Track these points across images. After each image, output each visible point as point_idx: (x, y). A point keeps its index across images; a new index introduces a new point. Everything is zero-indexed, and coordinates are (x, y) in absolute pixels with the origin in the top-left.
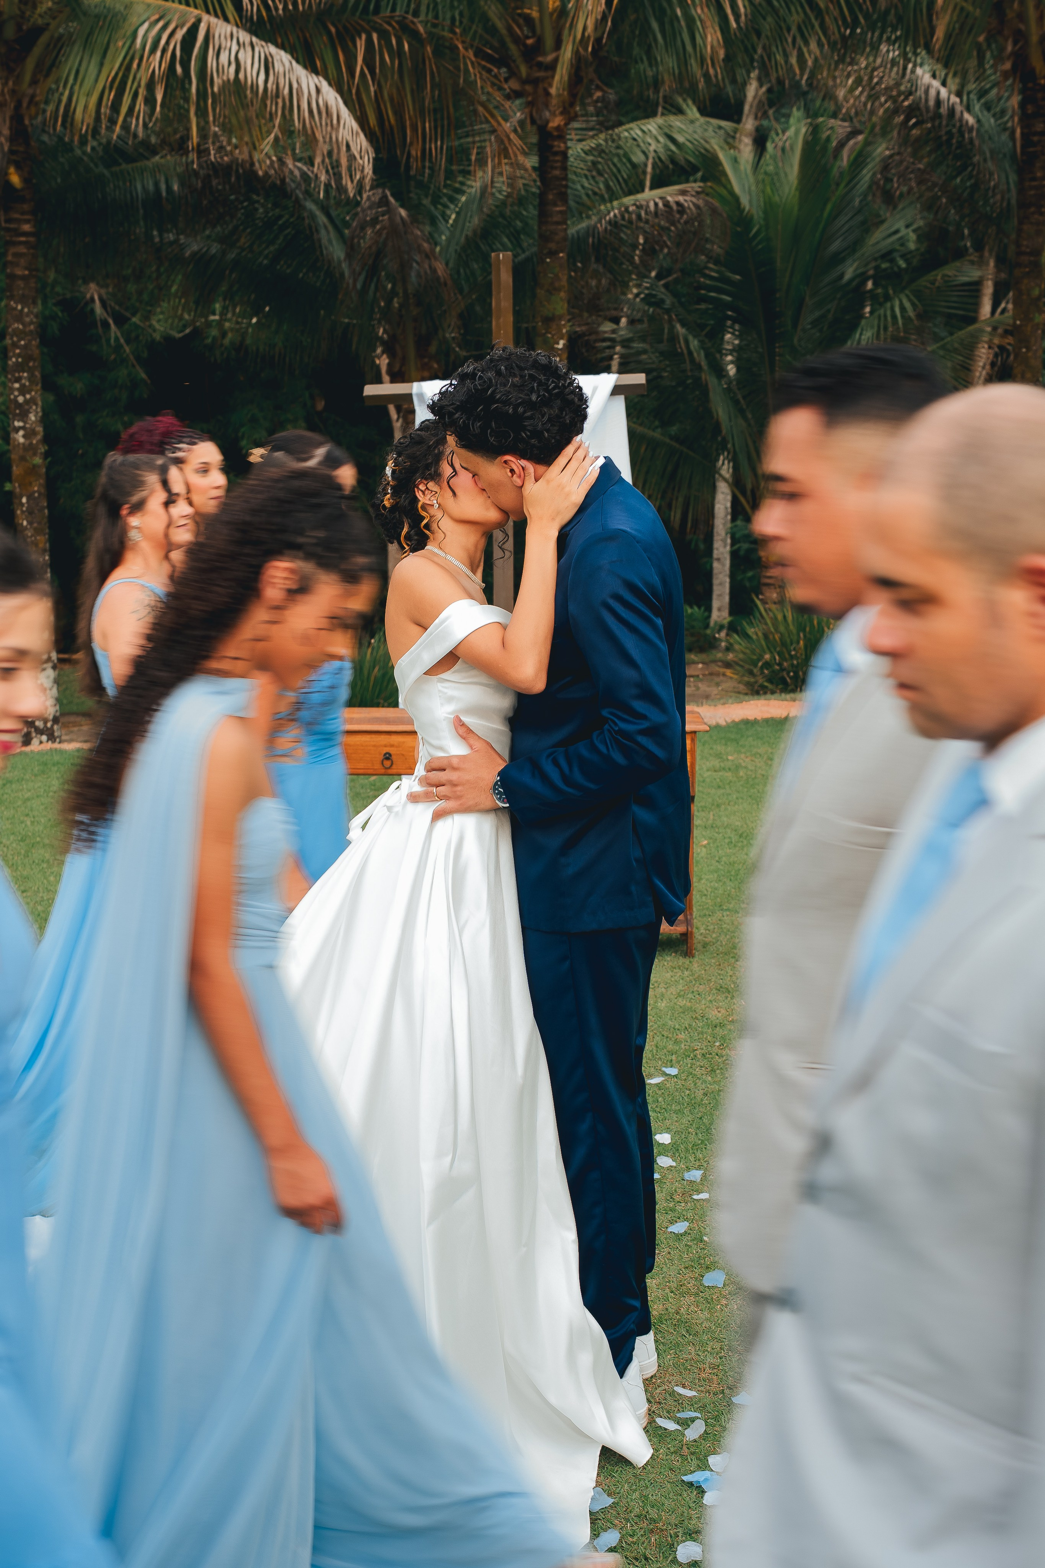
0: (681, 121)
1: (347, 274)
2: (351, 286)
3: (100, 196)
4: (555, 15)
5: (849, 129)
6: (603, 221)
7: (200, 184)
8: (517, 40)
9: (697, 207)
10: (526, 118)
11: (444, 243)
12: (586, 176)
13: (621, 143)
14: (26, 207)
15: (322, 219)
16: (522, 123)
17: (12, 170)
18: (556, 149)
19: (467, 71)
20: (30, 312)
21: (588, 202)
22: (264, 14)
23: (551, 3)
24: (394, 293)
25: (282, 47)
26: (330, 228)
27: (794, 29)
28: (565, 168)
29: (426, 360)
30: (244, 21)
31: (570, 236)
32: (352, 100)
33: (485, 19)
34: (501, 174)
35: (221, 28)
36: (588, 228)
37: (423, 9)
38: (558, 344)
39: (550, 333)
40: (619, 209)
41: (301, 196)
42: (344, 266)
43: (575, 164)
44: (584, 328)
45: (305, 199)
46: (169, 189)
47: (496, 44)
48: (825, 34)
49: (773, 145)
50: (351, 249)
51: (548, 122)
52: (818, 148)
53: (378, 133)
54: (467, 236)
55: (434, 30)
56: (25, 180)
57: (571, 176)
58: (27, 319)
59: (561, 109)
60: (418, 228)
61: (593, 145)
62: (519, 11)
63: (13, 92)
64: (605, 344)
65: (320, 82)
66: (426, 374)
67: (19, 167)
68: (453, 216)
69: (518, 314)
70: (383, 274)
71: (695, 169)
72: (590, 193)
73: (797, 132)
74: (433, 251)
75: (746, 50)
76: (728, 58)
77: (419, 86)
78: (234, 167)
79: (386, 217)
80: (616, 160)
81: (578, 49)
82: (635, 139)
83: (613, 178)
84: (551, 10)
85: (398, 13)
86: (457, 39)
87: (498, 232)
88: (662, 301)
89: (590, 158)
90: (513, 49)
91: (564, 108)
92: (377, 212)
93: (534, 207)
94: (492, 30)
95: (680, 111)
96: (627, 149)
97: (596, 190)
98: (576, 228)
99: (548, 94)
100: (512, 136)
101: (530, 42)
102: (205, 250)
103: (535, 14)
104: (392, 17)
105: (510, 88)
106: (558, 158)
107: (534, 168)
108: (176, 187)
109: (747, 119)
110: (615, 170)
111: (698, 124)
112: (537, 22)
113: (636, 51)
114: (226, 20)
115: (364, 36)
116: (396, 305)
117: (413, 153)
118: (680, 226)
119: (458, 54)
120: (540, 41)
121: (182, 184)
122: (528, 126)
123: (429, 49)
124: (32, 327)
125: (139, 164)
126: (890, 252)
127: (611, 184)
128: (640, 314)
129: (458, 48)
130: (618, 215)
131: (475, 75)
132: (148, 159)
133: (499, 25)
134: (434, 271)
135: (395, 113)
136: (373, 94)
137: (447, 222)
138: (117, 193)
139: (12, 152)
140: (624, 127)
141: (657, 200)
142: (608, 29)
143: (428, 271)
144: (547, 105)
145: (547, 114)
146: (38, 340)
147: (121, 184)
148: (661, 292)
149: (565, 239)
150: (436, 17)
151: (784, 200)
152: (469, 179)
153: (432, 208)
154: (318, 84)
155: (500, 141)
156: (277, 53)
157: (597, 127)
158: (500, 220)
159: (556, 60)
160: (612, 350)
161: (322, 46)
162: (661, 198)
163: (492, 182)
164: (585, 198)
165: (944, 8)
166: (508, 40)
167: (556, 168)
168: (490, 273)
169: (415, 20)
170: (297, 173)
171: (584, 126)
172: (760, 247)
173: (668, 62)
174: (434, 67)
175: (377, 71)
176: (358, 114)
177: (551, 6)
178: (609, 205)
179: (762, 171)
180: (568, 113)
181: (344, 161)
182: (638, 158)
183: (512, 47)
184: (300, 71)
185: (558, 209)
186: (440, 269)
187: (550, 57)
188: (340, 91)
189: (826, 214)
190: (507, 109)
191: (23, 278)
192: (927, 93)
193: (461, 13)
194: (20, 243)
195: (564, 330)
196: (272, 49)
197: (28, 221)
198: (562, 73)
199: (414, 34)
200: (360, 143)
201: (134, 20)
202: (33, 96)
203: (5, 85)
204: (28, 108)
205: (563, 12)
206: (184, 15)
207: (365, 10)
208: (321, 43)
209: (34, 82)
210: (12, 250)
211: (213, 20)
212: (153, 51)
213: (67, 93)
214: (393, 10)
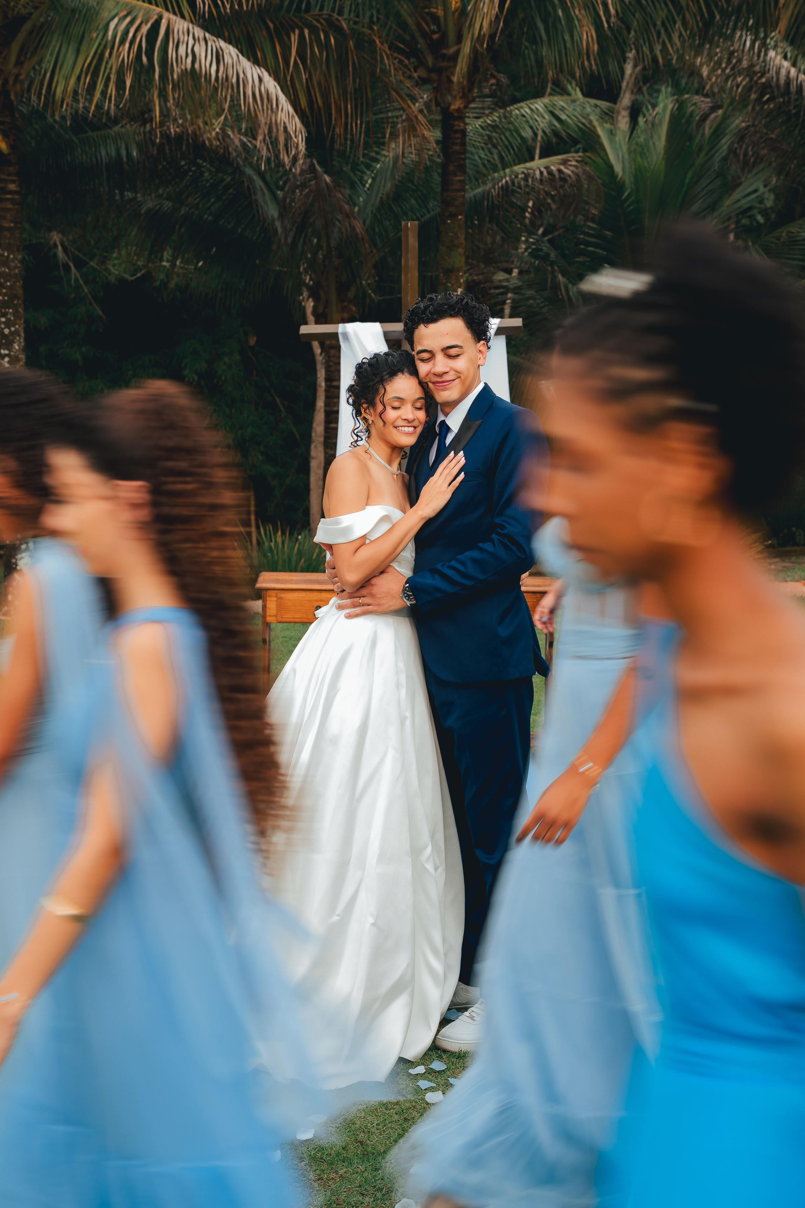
0: (563, 101)
1: (280, 230)
2: (283, 240)
3: (69, 159)
4: (457, 14)
5: (710, 105)
6: (497, 187)
7: (155, 152)
8: (425, 35)
9: (577, 175)
10: (431, 100)
11: (361, 204)
12: (483, 149)
13: (512, 119)
14: (11, 169)
15: (259, 182)
16: (427, 105)
17: (1, 138)
18: (456, 128)
19: (382, 62)
20: (15, 258)
21: (484, 171)
22: (215, 12)
23: (454, 3)
24: (319, 246)
25: (230, 42)
26: (266, 191)
27: (659, 23)
28: (464, 144)
29: (346, 304)
30: (197, 18)
31: (468, 199)
32: (287, 85)
33: (398, 15)
34: (410, 145)
35: (179, 24)
36: (484, 192)
37: (346, 10)
39: (450, 283)
40: (510, 176)
41: (241, 163)
42: (278, 224)
43: (474, 138)
44: (481, 277)
45: (245, 166)
46: (129, 154)
47: (407, 38)
48: (685, 28)
49: (645, 119)
50: (284, 208)
51: (450, 105)
52: (683, 121)
53: (308, 114)
54: (381, 198)
55: (355, 27)
56: (11, 147)
57: (469, 148)
58: (13, 264)
59: (461, 94)
60: (340, 192)
61: (489, 122)
62: (427, 10)
64: (497, 291)
65: (262, 72)
66: (346, 315)
67: (5, 136)
68: (370, 181)
69: (422, 265)
70: (310, 230)
71: (575, 142)
72: (486, 162)
73: (664, 109)
74: (352, 212)
76: (601, 52)
77: (343, 76)
78: (185, 138)
79: (313, 182)
80: (507, 134)
81: (475, 47)
82: (523, 116)
83: (506, 150)
84: (453, 9)
85: (325, 12)
86: (375, 35)
87: (408, 195)
88: (547, 255)
89: (487, 133)
90: (422, 44)
91: (464, 93)
92: (305, 179)
93: (438, 174)
94: (403, 25)
95: (564, 92)
96: (517, 125)
97: (491, 159)
98: (473, 192)
99: (450, 81)
100: (420, 117)
101: (435, 36)
102: (158, 207)
103: (440, 13)
104: (320, 15)
105: (419, 77)
106: (458, 135)
107: (438, 142)
108: (135, 154)
109: (624, 94)
110: (507, 143)
111: (578, 103)
112: (442, 19)
114: (183, 17)
115: (297, 32)
116: (321, 257)
117: (337, 130)
118: (561, 191)
119: (376, 48)
120: (444, 36)
121: (140, 150)
122: (433, 108)
123: (351, 43)
124: (17, 271)
125: (102, 132)
126: (750, 209)
127: (504, 155)
128: (527, 266)
129: (375, 42)
130: (509, 182)
131: (390, 66)
132: (110, 128)
133: (410, 21)
134: (353, 228)
135: (322, 96)
136: (304, 81)
137: (364, 186)
138: (84, 157)
140: (515, 106)
141: (542, 169)
142: (500, 29)
143: (349, 229)
144: (449, 91)
145: (450, 98)
146: (21, 282)
147: (87, 148)
148: (545, 247)
149: (464, 203)
150: (358, 16)
151: (652, 167)
152: (383, 150)
153: (352, 174)
154: (261, 74)
155: (409, 120)
156: (227, 47)
157: (493, 106)
158: (410, 185)
159: (458, 52)
160: (504, 296)
161: (262, 40)
162: (547, 168)
163: (403, 153)
164: (481, 166)
165: (787, 5)
166: (417, 34)
167: (456, 144)
168: (400, 230)
169: (340, 18)
170: (238, 144)
171: (481, 106)
172: (631, 208)
173: (550, 56)
174: (355, 57)
175: (309, 61)
176: (292, 97)
177: (453, 6)
178: (502, 172)
179: (634, 142)
180: (467, 97)
181: (282, 139)
182: (527, 133)
183: (421, 40)
184: (246, 63)
185: (457, 178)
186: (359, 227)
187: (452, 50)
188: (277, 79)
189: (687, 180)
190: (415, 94)
191: (9, 229)
192: (778, 73)
193: (378, 12)
194: (7, 199)
195: (462, 281)
196: (223, 44)
197: (13, 182)
198: (462, 66)
199: (338, 30)
200: (295, 125)
201: (106, 15)
202: (18, 76)
204: (13, 85)
205: (463, 12)
206: (148, 12)
207: (298, 9)
208: (261, 37)
209: (19, 63)
210: (1, 206)
211: (172, 17)
212: (122, 42)
213: (48, 75)
214: (321, 9)
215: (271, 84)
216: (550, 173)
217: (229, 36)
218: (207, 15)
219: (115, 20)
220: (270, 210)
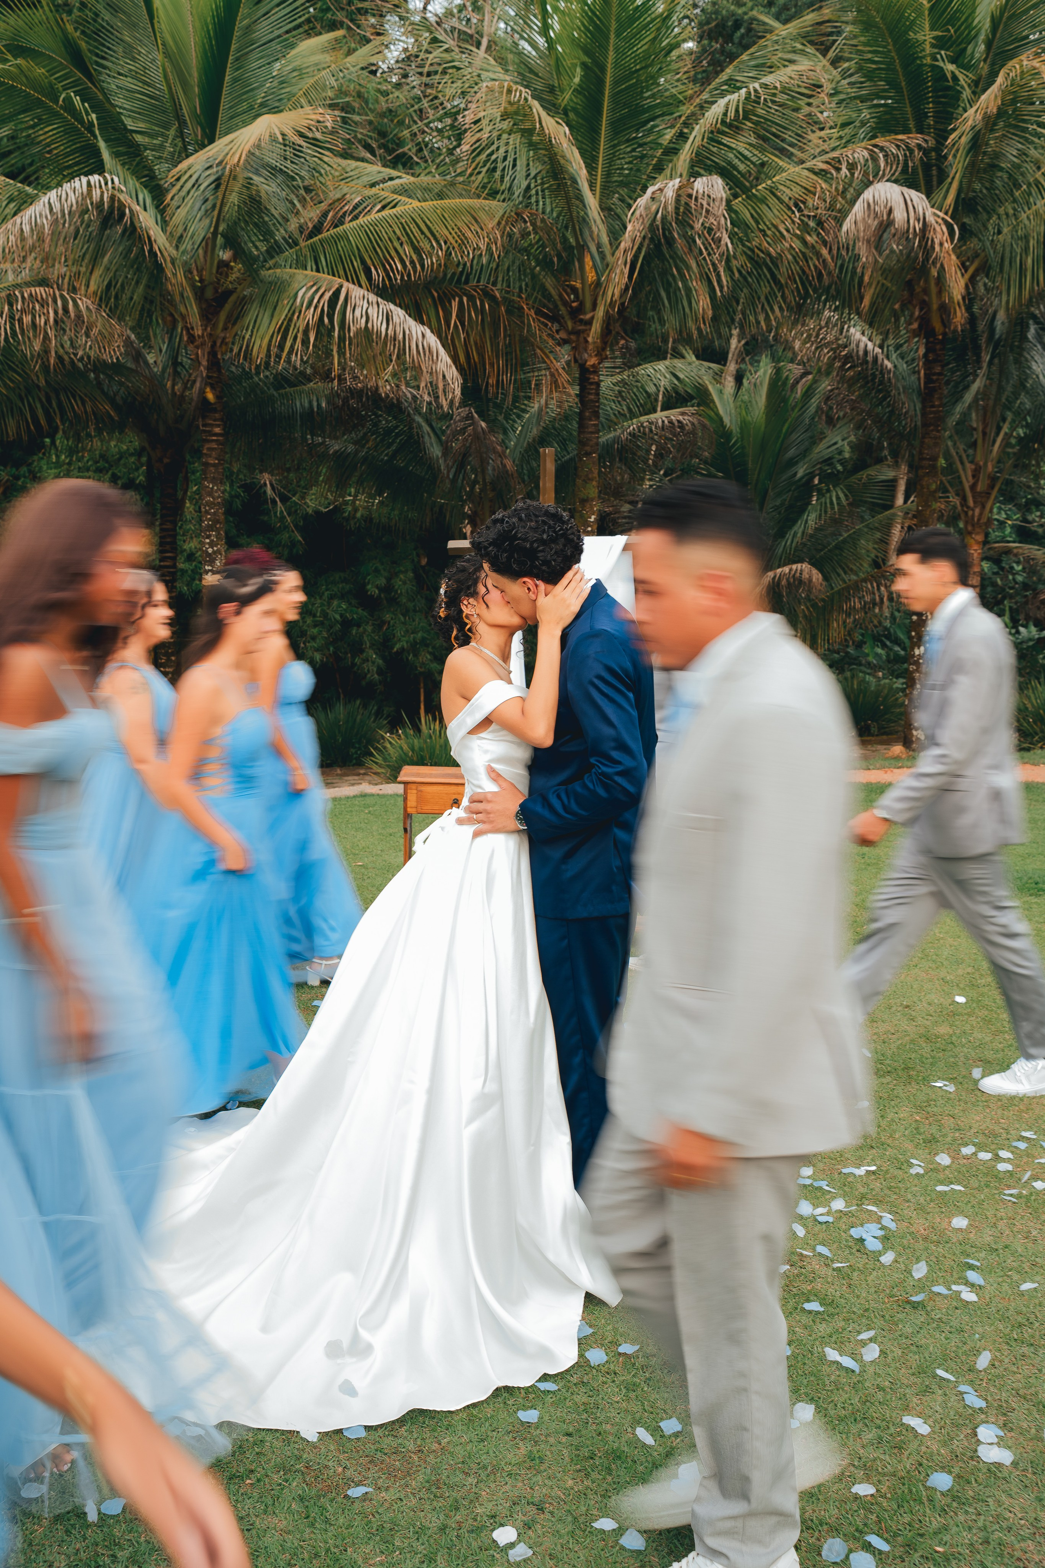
0: (681, 363)
1: (443, 467)
2: (446, 476)
3: (271, 410)
4: (592, 286)
5: (802, 371)
6: (626, 433)
7: (341, 403)
9: (693, 424)
10: (571, 359)
11: (512, 447)
12: (614, 401)
13: (639, 378)
14: (217, 415)
15: (425, 427)
16: (568, 362)
17: (208, 390)
18: (592, 381)
19: (529, 325)
20: (218, 489)
21: (615, 420)
22: (387, 283)
23: (589, 277)
24: (476, 481)
25: (399, 306)
26: (432, 435)
27: (763, 299)
28: (598, 394)
30: (373, 287)
31: (601, 443)
32: (448, 342)
33: (543, 289)
34: (553, 398)
35: (357, 292)
36: (614, 437)
37: (500, 283)
38: (591, 517)
39: (586, 509)
40: (637, 425)
41: (410, 410)
42: (441, 462)
43: (606, 393)
44: (610, 508)
45: (412, 412)
46: (319, 405)
47: (551, 306)
48: (785, 302)
49: (748, 381)
50: (446, 450)
51: (586, 361)
52: (780, 384)
53: (465, 366)
54: (528, 441)
55: (507, 295)
56: (218, 397)
57: (603, 400)
58: (217, 495)
59: (596, 353)
60: (494, 436)
61: (620, 379)
62: (568, 284)
63: (210, 335)
65: (425, 330)
67: (213, 388)
68: (520, 428)
70: (469, 468)
71: (691, 397)
72: (616, 413)
73: (765, 373)
74: (504, 453)
75: (729, 313)
76: (715, 319)
77: (496, 335)
78: (364, 390)
79: (472, 428)
80: (635, 390)
81: (607, 311)
82: (647, 374)
83: (634, 403)
84: (589, 282)
85: (482, 285)
86: (523, 303)
87: (549, 437)
89: (617, 388)
91: (598, 352)
92: (465, 424)
93: (576, 421)
94: (548, 296)
95: (682, 356)
96: (644, 383)
97: (621, 411)
98: (606, 437)
99: (587, 342)
100: (561, 371)
101: (574, 304)
103: (579, 286)
104: (478, 288)
105: (560, 338)
106: (593, 389)
107: (576, 395)
108: (324, 405)
109: (730, 363)
110: (634, 397)
111: (694, 365)
112: (580, 291)
113: (651, 313)
114: (361, 287)
115: (457, 298)
116: (478, 490)
117: (490, 381)
118: (680, 437)
119: (523, 312)
120: (582, 304)
121: (328, 402)
122: (573, 364)
123: (503, 308)
124: (220, 500)
125: (298, 388)
126: (830, 458)
127: (632, 407)
129: (524, 309)
130: (636, 429)
131: (536, 328)
132: (305, 385)
133: (554, 293)
134: (505, 467)
135: (478, 354)
136: (462, 339)
137: (515, 432)
138: (283, 408)
139: (208, 377)
140: (642, 367)
141: (665, 419)
142: (629, 295)
143: (501, 467)
144: (586, 350)
145: (586, 356)
146: (224, 509)
147: (285, 402)
149: (597, 444)
150: (509, 287)
151: (755, 420)
152: (530, 402)
153: (504, 422)
154: (424, 332)
155: (552, 375)
156: (397, 310)
157: (623, 366)
158: (552, 430)
159: (593, 318)
161: (429, 307)
162: (668, 418)
163: (547, 404)
164: (612, 416)
165: (870, 284)
166: (559, 303)
167: (592, 395)
169: (495, 290)
170: (409, 396)
171: (613, 365)
172: (738, 452)
173: (672, 322)
174: (506, 320)
175: (466, 323)
176: (452, 352)
177: (589, 280)
178: (629, 422)
179: (740, 399)
180: (600, 354)
181: (441, 386)
182: (651, 389)
183: (562, 308)
184: (411, 322)
185: (592, 424)
186: (509, 463)
187: (588, 316)
188: (439, 337)
189: (784, 430)
190: (558, 352)
191: (214, 465)
192: (858, 346)
193: (527, 285)
194: (212, 441)
195: (596, 508)
196: (392, 306)
197: (218, 426)
198: (596, 327)
199: (493, 298)
200: (452, 373)
201: (296, 286)
202: (224, 338)
203: (205, 330)
204: (221, 346)
205: (598, 284)
206: (331, 282)
207: (459, 281)
208: (427, 304)
209: (225, 328)
210: (207, 446)
211: (351, 286)
212: (308, 307)
213: (247, 336)
214: (478, 281)
216: (671, 422)
218: (382, 285)
219: (304, 289)
220: (436, 451)
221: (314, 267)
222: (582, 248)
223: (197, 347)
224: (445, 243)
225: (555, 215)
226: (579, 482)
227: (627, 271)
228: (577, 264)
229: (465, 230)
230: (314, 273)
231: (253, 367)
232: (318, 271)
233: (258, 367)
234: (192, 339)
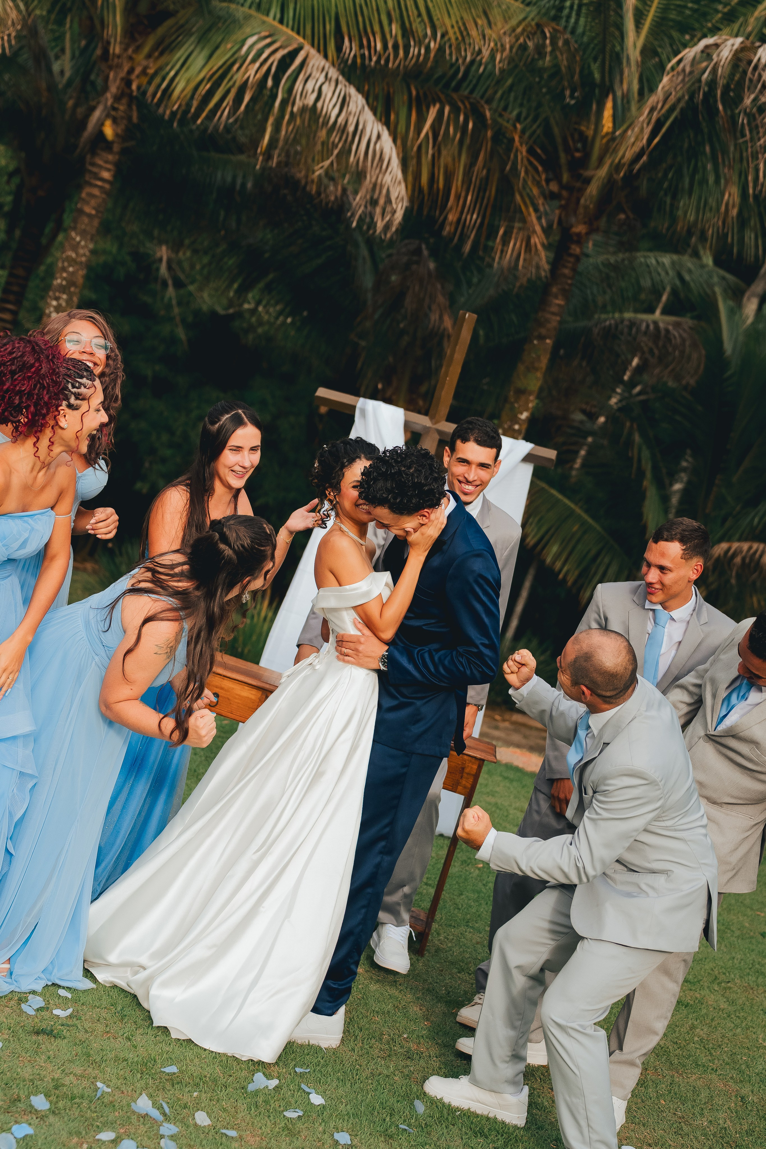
0: (691, 263)
2: (369, 314)
4: (605, 138)
6: (598, 326)
8: (568, 150)
9: (683, 338)
10: (554, 220)
12: (597, 285)
13: (635, 265)
14: (110, 157)
17: (108, 123)
18: (572, 251)
19: (515, 161)
20: (86, 246)
21: (592, 308)
22: (358, 62)
25: (361, 92)
28: (574, 270)
30: (339, 61)
33: (546, 122)
35: (316, 60)
36: (584, 328)
37: (495, 101)
38: (522, 414)
39: (516, 403)
42: (369, 295)
47: (549, 148)
51: (571, 226)
53: (425, 192)
55: (498, 120)
56: (117, 135)
58: (81, 251)
59: (585, 219)
60: (440, 282)
62: (576, 126)
63: (129, 59)
65: (383, 130)
67: (115, 121)
71: (693, 307)
77: (472, 162)
79: (415, 266)
81: (611, 171)
82: (647, 266)
84: (603, 133)
85: (473, 96)
86: (516, 134)
90: (562, 157)
91: (589, 219)
92: (409, 259)
95: (696, 255)
96: (638, 272)
99: (578, 202)
100: (537, 228)
101: (578, 155)
103: (589, 133)
104: (467, 98)
105: (548, 189)
106: (572, 260)
107: (548, 261)
111: (706, 270)
112: (589, 140)
114: (326, 57)
115: (437, 105)
117: (451, 217)
119: (513, 146)
120: (586, 156)
122: (554, 226)
123: (489, 134)
124: (83, 259)
129: (514, 141)
130: (613, 325)
131: (521, 167)
133: (556, 133)
135: (445, 179)
136: (430, 156)
139: (113, 107)
142: (641, 161)
144: (574, 213)
145: (573, 220)
146: (85, 271)
149: (556, 329)
150: (504, 110)
154: (381, 133)
155: (526, 231)
156: (355, 95)
159: (592, 177)
161: (400, 103)
166: (560, 148)
167: (566, 267)
169: (486, 106)
174: (489, 148)
175: (440, 137)
177: (604, 130)
180: (591, 223)
181: (382, 201)
183: (561, 154)
184: (369, 117)
185: (558, 302)
187: (588, 173)
190: (539, 204)
191: (89, 216)
193: (527, 112)
194: (96, 186)
195: (530, 405)
196: (352, 90)
197: (108, 170)
198: (593, 189)
199: (480, 118)
200: (399, 192)
201: (248, 30)
202: (145, 69)
203: (126, 50)
204: (138, 77)
205: (612, 138)
206: (289, 39)
207: (447, 85)
208: (400, 100)
209: (149, 56)
210: (87, 190)
211: (313, 52)
212: (254, 61)
213: (172, 73)
214: (472, 92)
215: (387, 144)
216: (656, 329)
217: (368, 91)
218: (350, 62)
219: (254, 38)
220: (368, 281)
221: (278, 16)
222: (607, 89)
223: (110, 68)
224: (443, 36)
225: (585, 39)
226: (521, 368)
227: (647, 131)
228: (594, 107)
229: (471, 26)
230: (276, 23)
231: (168, 112)
232: (281, 22)
233: (173, 114)
234: (106, 55)
